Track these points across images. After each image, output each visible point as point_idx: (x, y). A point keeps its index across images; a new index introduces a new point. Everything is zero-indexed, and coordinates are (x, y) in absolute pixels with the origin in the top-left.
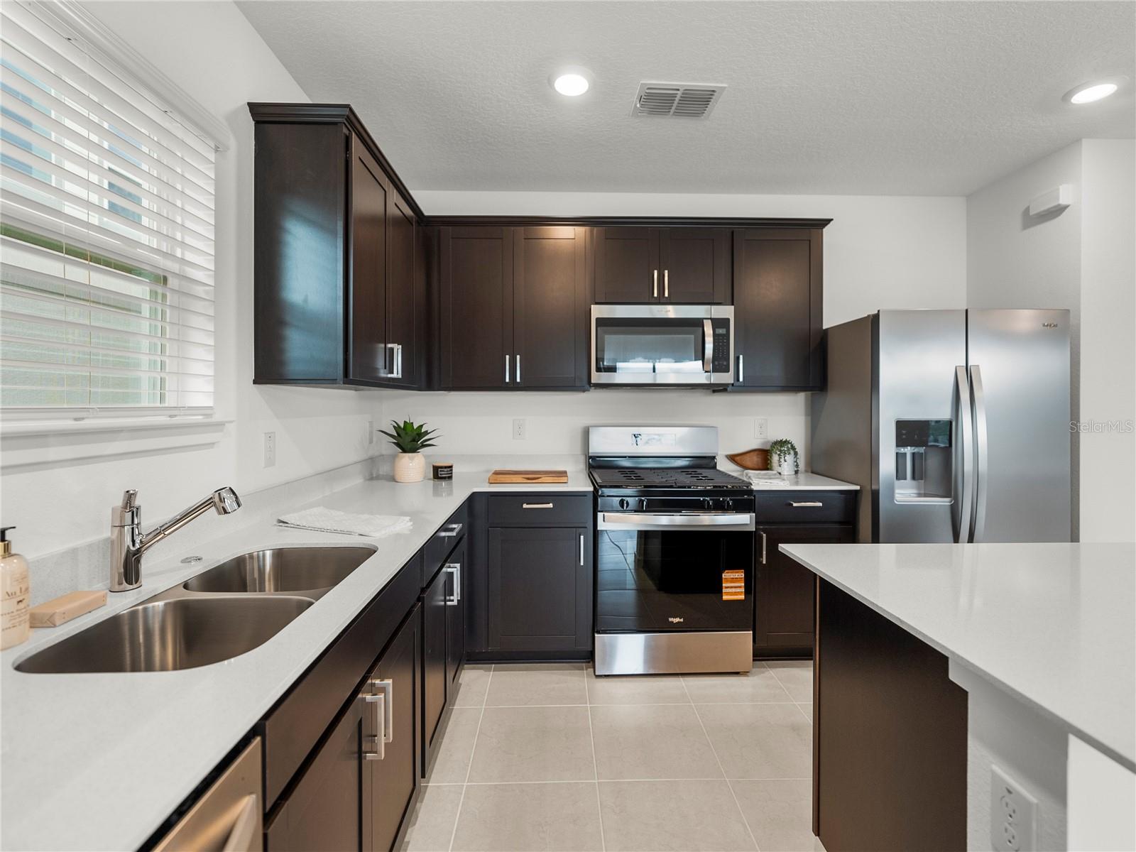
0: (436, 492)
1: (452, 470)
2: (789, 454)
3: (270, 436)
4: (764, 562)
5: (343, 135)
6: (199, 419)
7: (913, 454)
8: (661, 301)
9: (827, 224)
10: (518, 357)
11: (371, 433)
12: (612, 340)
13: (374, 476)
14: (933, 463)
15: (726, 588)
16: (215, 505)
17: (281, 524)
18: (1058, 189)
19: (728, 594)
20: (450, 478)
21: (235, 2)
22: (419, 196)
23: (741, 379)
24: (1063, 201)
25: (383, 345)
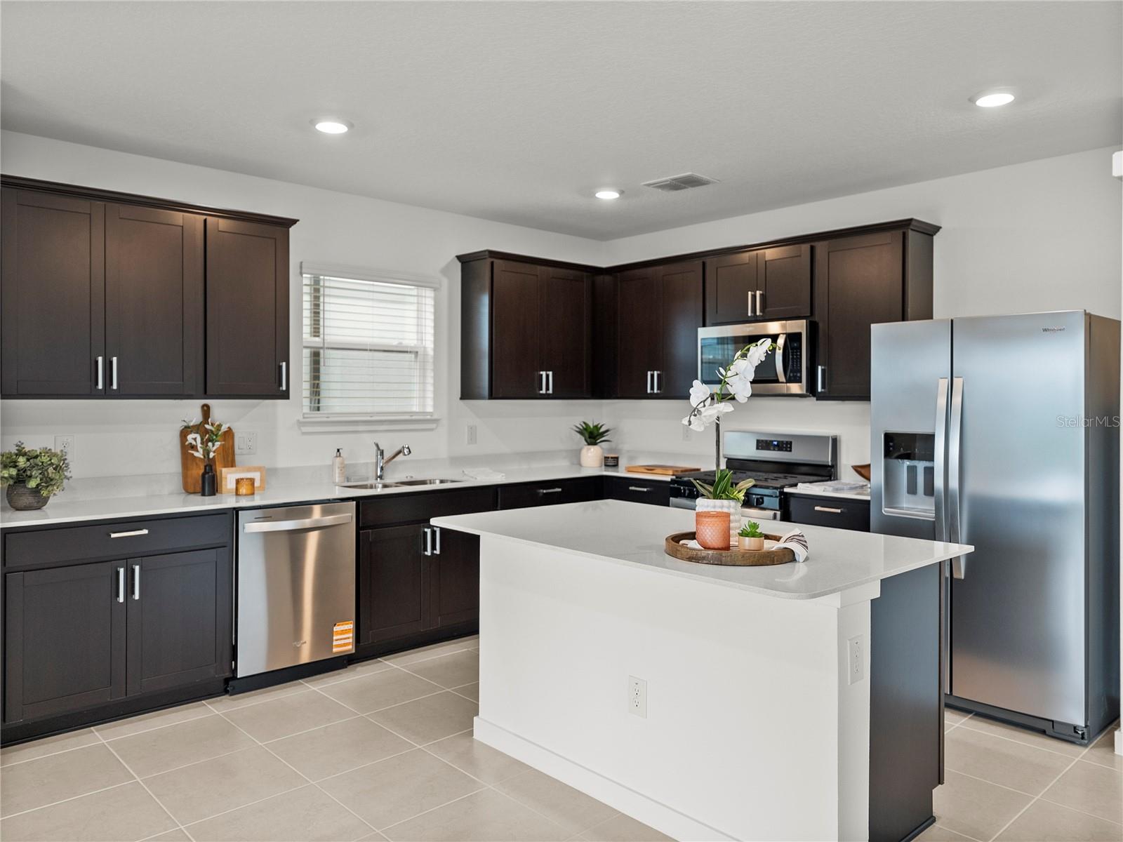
6: (429, 417)
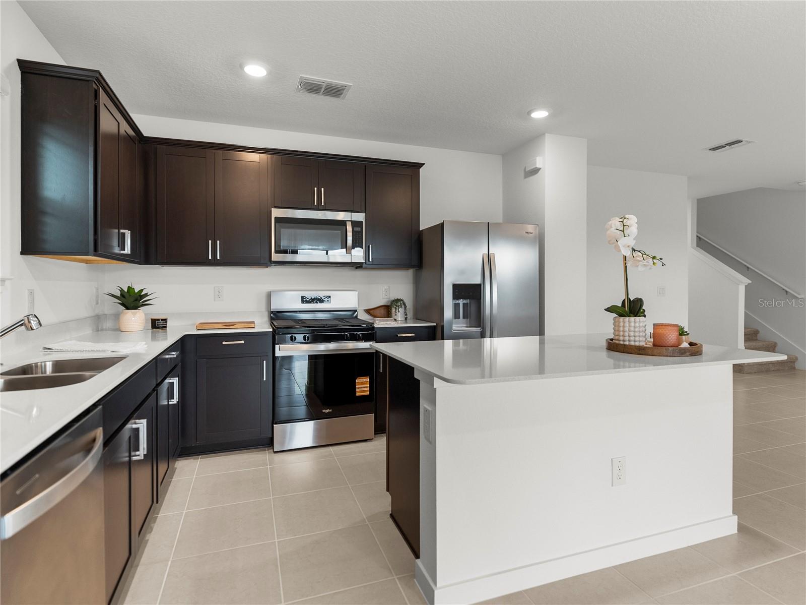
0: (154, 338)
1: (167, 322)
2: (401, 307)
3: (31, 293)
4: (381, 371)
5: (93, 89)
7: (464, 304)
8: (318, 208)
9: (422, 167)
10: (218, 242)
11: (97, 297)
12: (286, 232)
13: (100, 329)
14: (473, 308)
15: (359, 388)
16: (25, 325)
17: (46, 350)
18: (536, 159)
19: (359, 392)
20: (165, 327)
21: (18, 2)
22: (136, 118)
23: (370, 260)
24: (538, 166)
25: (117, 231)
